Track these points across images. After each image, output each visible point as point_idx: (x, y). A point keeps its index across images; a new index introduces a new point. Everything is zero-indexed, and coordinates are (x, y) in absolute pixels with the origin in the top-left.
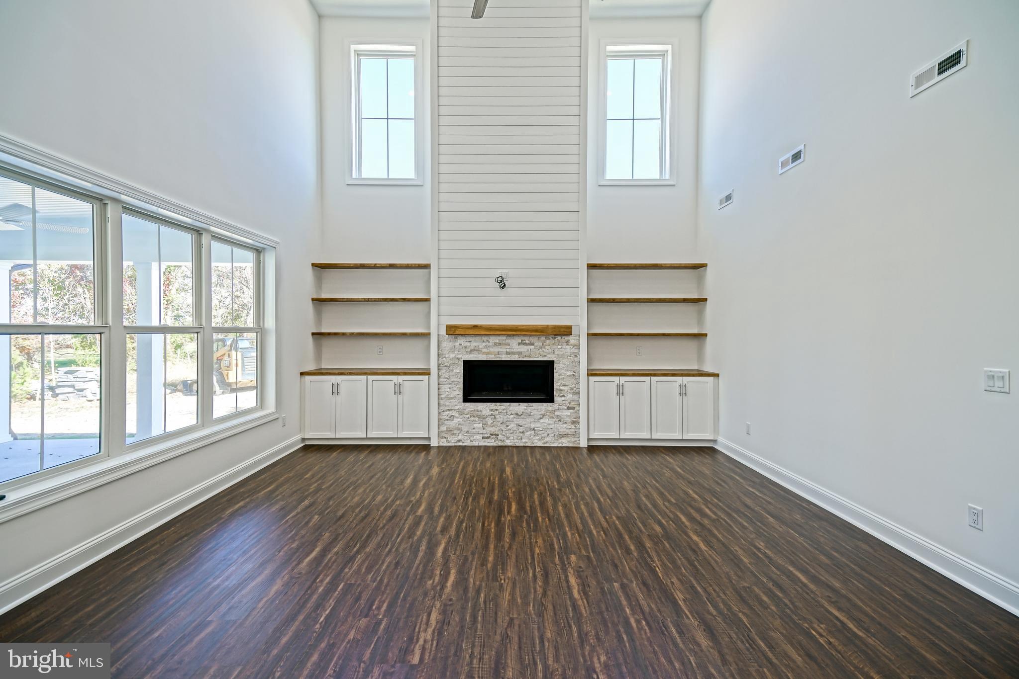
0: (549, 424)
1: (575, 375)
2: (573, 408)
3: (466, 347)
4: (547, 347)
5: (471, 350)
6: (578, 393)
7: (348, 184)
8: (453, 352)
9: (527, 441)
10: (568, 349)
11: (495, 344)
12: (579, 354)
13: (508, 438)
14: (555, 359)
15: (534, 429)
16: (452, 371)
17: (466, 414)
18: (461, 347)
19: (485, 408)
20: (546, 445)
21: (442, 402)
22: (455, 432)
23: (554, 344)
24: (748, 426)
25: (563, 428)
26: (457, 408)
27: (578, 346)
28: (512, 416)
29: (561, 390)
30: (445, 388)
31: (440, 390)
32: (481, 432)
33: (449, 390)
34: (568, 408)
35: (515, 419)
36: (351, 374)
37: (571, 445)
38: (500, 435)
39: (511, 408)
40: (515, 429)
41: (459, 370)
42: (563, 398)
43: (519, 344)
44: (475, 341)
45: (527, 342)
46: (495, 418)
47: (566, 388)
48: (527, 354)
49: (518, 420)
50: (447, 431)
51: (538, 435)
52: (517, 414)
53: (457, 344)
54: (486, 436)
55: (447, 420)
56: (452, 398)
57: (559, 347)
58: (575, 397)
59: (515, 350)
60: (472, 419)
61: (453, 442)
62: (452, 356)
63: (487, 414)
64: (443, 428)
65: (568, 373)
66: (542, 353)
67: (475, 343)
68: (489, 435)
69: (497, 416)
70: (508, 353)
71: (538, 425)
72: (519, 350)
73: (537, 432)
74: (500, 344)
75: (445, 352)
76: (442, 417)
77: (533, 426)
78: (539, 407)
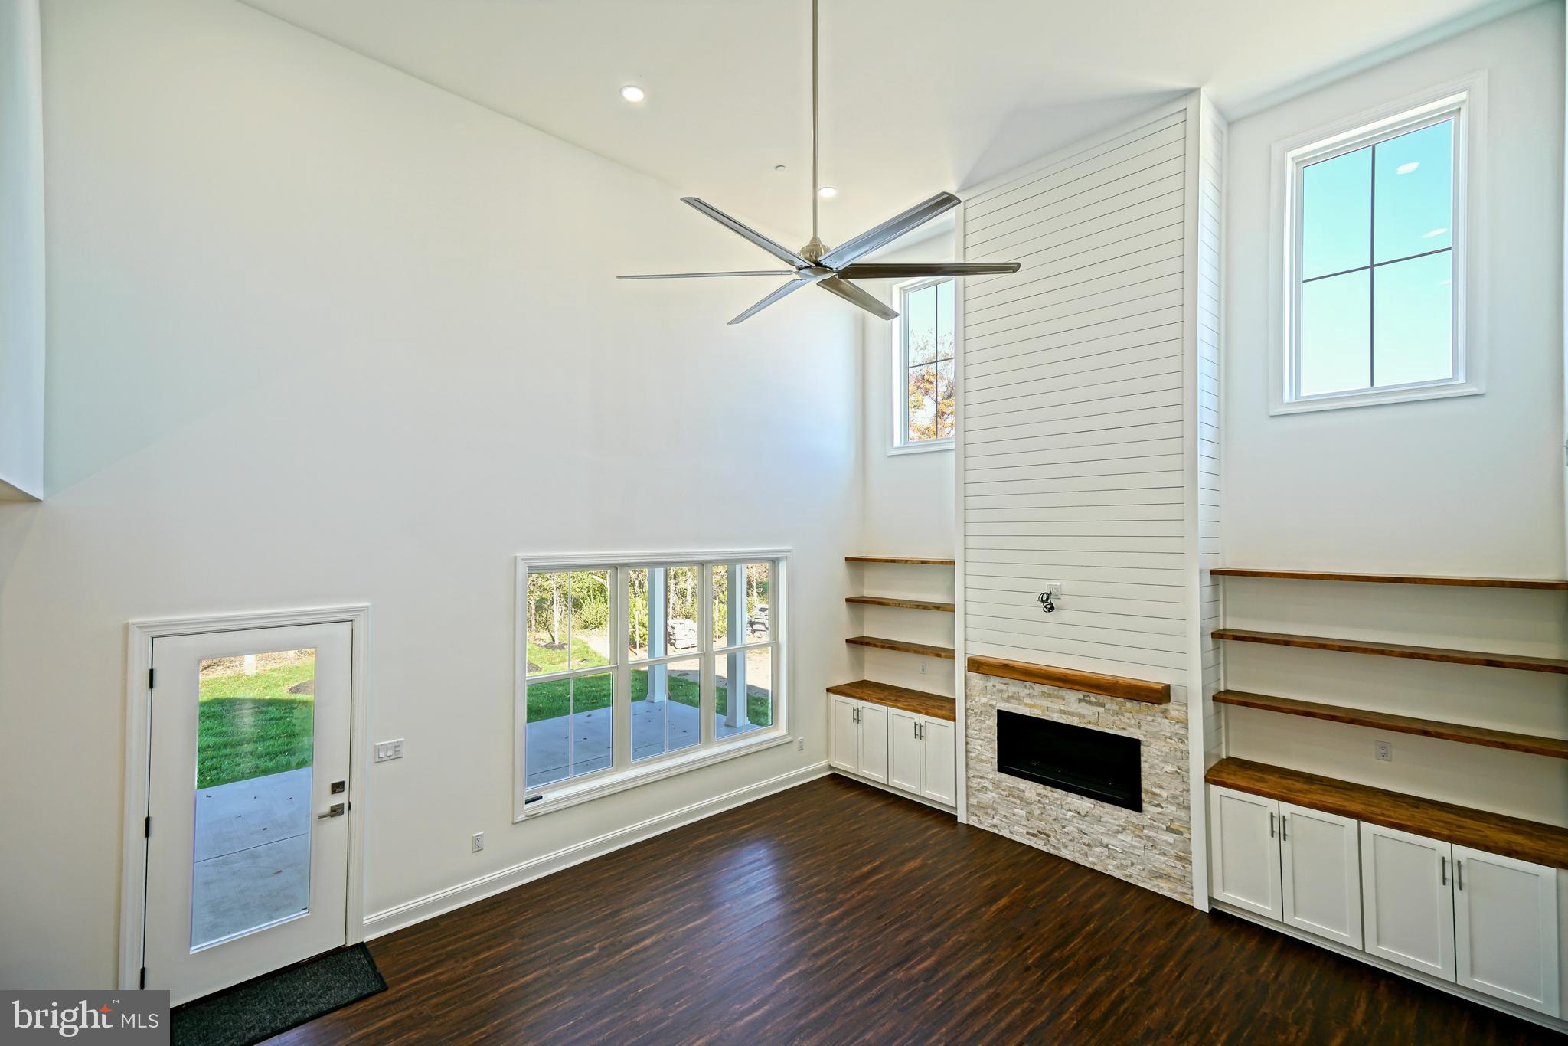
0: (1135, 847)
1: (1182, 774)
2: (1180, 833)
3: (1001, 691)
4: (1127, 715)
5: (1008, 697)
6: (1188, 808)
8: (985, 695)
9: (1096, 861)
10: (1167, 726)
11: (1043, 694)
12: (1187, 738)
13: (1065, 846)
14: (1141, 738)
15: (1106, 846)
16: (984, 722)
17: (1003, 790)
18: (994, 689)
19: (1030, 789)
20: (1129, 880)
21: (971, 763)
22: (989, 811)
23: (1139, 712)
25: (1160, 862)
26: (990, 776)
27: (1184, 723)
28: (1070, 813)
29: (1154, 794)
30: (976, 744)
31: (968, 746)
32: (1025, 823)
33: (979, 748)
34: (1170, 830)
35: (1075, 820)
36: (872, 701)
37: (1176, 897)
38: (1052, 838)
39: (1069, 800)
40: (1076, 835)
41: (992, 722)
42: (1159, 810)
43: (1080, 701)
44: (1014, 685)
45: (1093, 699)
46: (1044, 808)
47: (1164, 794)
48: (1094, 719)
49: (1081, 822)
50: (978, 806)
51: (1114, 858)
52: (1079, 813)
53: (990, 684)
54: (1031, 831)
55: (978, 790)
56: (983, 761)
57: (1149, 718)
58: (1182, 814)
59: (1072, 710)
60: (1012, 799)
61: (986, 824)
62: (984, 700)
63: (1033, 799)
64: (973, 801)
65: (1168, 768)
66: (1118, 722)
67: (1014, 687)
68: (1035, 832)
69: (1048, 807)
70: (1061, 712)
71: (1114, 842)
72: (1079, 710)
73: (1110, 851)
74: (1050, 695)
75: (974, 694)
76: (972, 785)
77: (1105, 840)
78: (1116, 812)
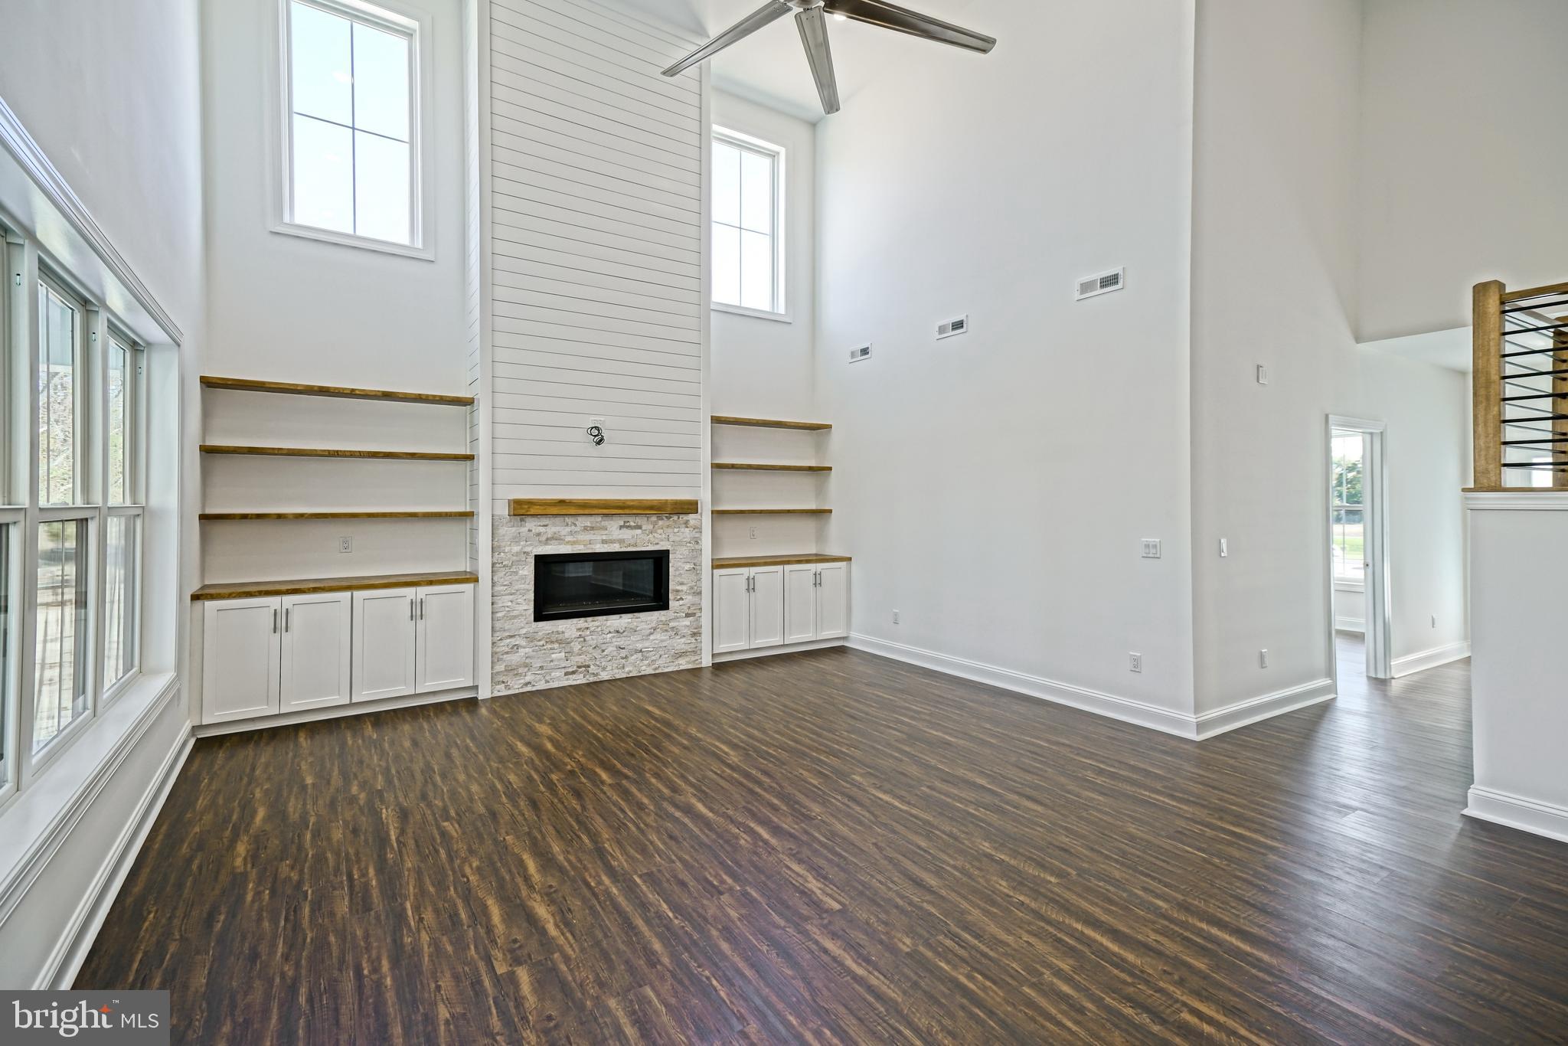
0: (662, 641)
1: (696, 570)
2: (693, 615)
3: (539, 534)
4: (660, 531)
5: (547, 539)
6: (700, 593)
7: (271, 232)
8: (517, 543)
9: (631, 669)
10: (687, 533)
11: (585, 529)
12: (701, 540)
13: (604, 669)
14: (669, 548)
15: (641, 651)
16: (516, 573)
17: (539, 640)
18: (531, 534)
19: (568, 628)
20: (657, 672)
21: (498, 625)
22: (520, 670)
23: (668, 527)
24: (896, 614)
25: (680, 644)
26: (524, 631)
27: (698, 529)
28: (609, 635)
29: (678, 591)
30: (504, 601)
31: (495, 606)
32: (563, 665)
33: (510, 604)
34: (688, 615)
35: (614, 640)
36: (315, 590)
37: (690, 666)
38: (592, 667)
39: (609, 623)
40: (615, 653)
41: (528, 571)
42: (681, 602)
43: (621, 527)
44: (554, 525)
45: (632, 524)
46: (585, 640)
47: (684, 588)
48: (632, 542)
49: (619, 640)
50: (506, 670)
51: (647, 658)
52: (618, 632)
53: (524, 530)
54: (570, 670)
55: (507, 653)
56: (515, 617)
57: (676, 530)
58: (696, 599)
59: (614, 537)
60: (549, 646)
61: (516, 687)
62: (516, 549)
63: (573, 636)
64: (500, 667)
65: (687, 567)
66: (652, 539)
67: (554, 527)
68: (575, 668)
69: (587, 638)
70: (604, 542)
71: (647, 644)
72: (620, 537)
73: (645, 654)
74: (592, 528)
75: (503, 544)
76: (498, 650)
77: (639, 646)
78: (649, 618)
